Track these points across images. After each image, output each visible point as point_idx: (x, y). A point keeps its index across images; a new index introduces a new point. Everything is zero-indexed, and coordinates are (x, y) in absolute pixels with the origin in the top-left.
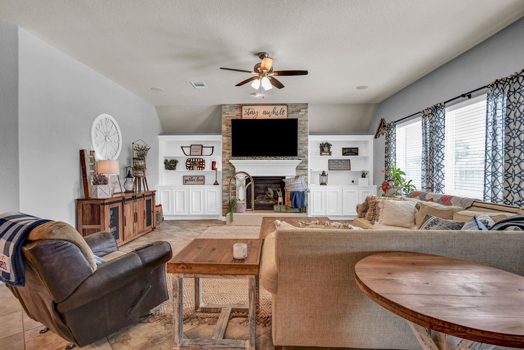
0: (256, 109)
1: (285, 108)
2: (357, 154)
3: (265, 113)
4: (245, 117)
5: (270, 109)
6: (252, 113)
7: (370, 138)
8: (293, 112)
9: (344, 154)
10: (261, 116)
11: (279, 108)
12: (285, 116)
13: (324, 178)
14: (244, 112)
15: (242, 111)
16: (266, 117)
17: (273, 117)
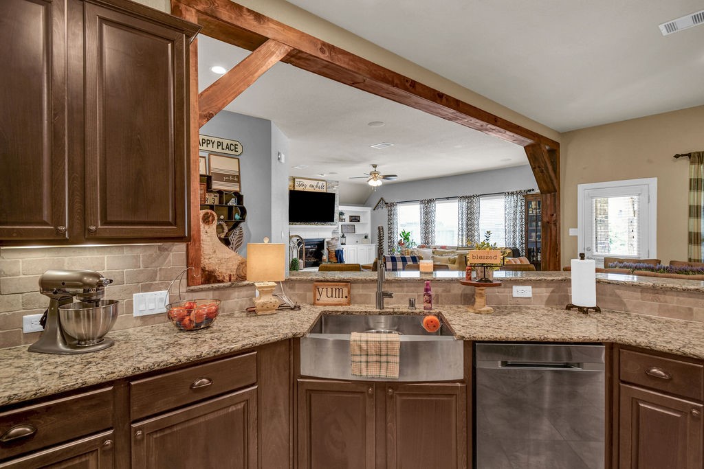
0: (305, 182)
1: (324, 183)
2: (359, 221)
3: (311, 186)
4: (297, 188)
5: (314, 183)
6: (302, 185)
7: (368, 210)
8: (329, 187)
9: (351, 221)
10: (309, 189)
11: (321, 183)
12: (323, 190)
13: (343, 239)
14: (296, 184)
15: (294, 182)
16: (312, 190)
17: (317, 190)
